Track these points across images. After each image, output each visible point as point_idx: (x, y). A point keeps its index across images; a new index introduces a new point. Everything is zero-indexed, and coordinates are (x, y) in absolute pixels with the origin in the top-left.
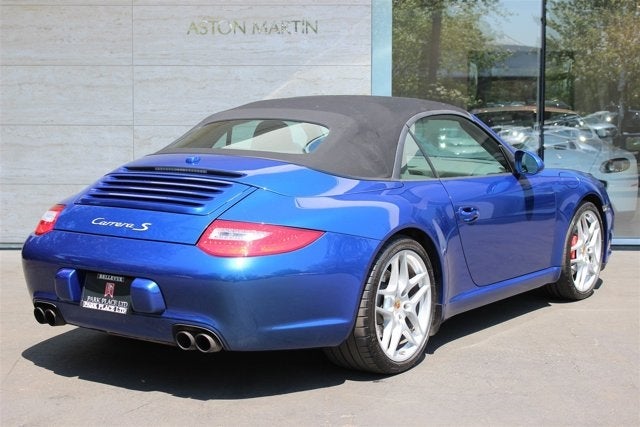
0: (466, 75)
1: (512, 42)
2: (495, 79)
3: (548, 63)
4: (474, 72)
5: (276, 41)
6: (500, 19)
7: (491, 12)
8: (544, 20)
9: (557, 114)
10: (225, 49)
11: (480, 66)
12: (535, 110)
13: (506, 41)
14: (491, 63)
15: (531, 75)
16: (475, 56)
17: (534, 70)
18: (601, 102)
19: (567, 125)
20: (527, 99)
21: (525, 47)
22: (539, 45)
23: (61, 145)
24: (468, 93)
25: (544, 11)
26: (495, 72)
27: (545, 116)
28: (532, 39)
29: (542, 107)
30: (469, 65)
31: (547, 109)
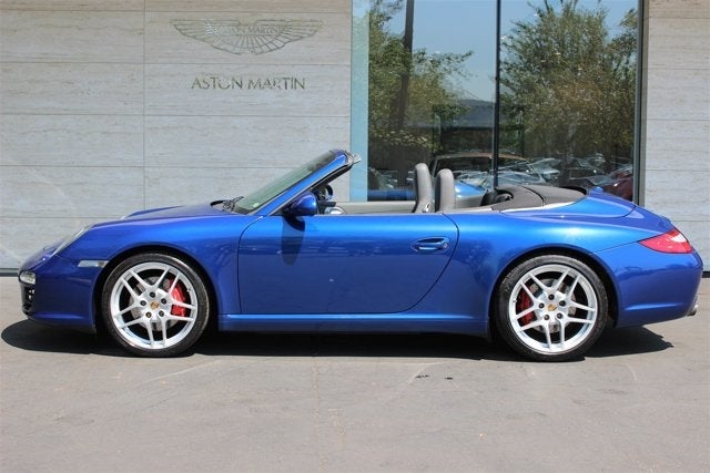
0: (430, 126)
1: (471, 97)
2: (456, 129)
3: (501, 116)
4: (437, 123)
5: (269, 96)
6: (461, 79)
7: (453, 72)
8: (498, 78)
9: (510, 160)
10: (224, 102)
11: (443, 118)
12: (491, 156)
13: (466, 96)
14: (451, 116)
15: (487, 126)
16: (438, 110)
17: (490, 122)
18: (549, 150)
19: (518, 170)
20: (482, 146)
21: (483, 102)
22: (494, 101)
23: (81, 184)
24: (433, 141)
25: (498, 70)
26: (456, 123)
27: (500, 162)
28: (488, 95)
29: (496, 155)
30: (433, 117)
31: (500, 156)
